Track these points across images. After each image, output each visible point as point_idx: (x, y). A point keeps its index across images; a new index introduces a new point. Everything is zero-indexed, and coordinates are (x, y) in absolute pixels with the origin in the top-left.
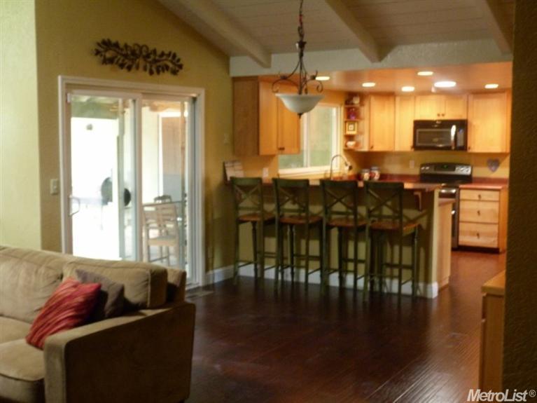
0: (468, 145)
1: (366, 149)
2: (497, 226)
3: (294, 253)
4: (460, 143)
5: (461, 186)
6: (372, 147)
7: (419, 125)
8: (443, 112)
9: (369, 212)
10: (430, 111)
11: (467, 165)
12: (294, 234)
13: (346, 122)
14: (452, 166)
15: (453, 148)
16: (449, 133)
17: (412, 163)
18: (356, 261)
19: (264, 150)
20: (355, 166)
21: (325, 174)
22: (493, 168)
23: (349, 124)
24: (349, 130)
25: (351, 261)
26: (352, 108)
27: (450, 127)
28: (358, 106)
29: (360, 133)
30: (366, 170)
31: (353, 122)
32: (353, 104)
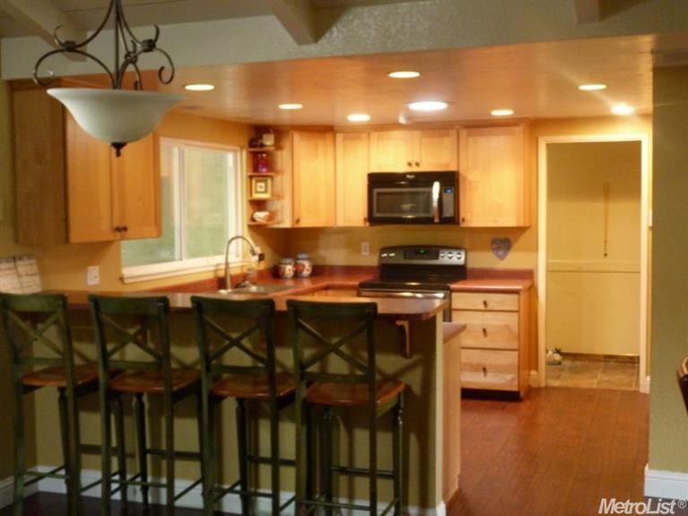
0: (462, 216)
1: (287, 224)
2: (516, 353)
3: (148, 446)
4: (448, 213)
5: (453, 286)
6: (298, 221)
7: (377, 181)
8: (417, 159)
9: (302, 366)
10: (395, 156)
11: (458, 248)
12: (147, 406)
13: (251, 177)
14: (433, 251)
15: (437, 220)
16: (430, 195)
17: (365, 245)
18: (276, 462)
19: (78, 234)
20: (269, 254)
21: (216, 271)
22: (501, 253)
23: (257, 181)
24: (257, 192)
25: (265, 461)
26: (262, 153)
27: (431, 186)
28: (273, 148)
29: (278, 196)
30: (288, 261)
31: (263, 178)
32: (262, 145)
